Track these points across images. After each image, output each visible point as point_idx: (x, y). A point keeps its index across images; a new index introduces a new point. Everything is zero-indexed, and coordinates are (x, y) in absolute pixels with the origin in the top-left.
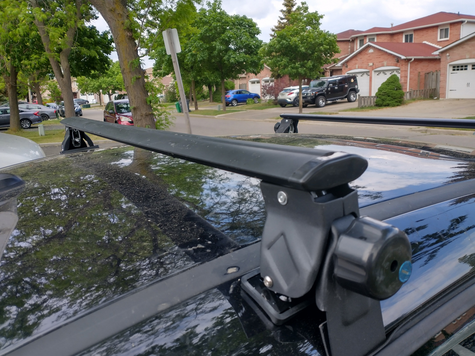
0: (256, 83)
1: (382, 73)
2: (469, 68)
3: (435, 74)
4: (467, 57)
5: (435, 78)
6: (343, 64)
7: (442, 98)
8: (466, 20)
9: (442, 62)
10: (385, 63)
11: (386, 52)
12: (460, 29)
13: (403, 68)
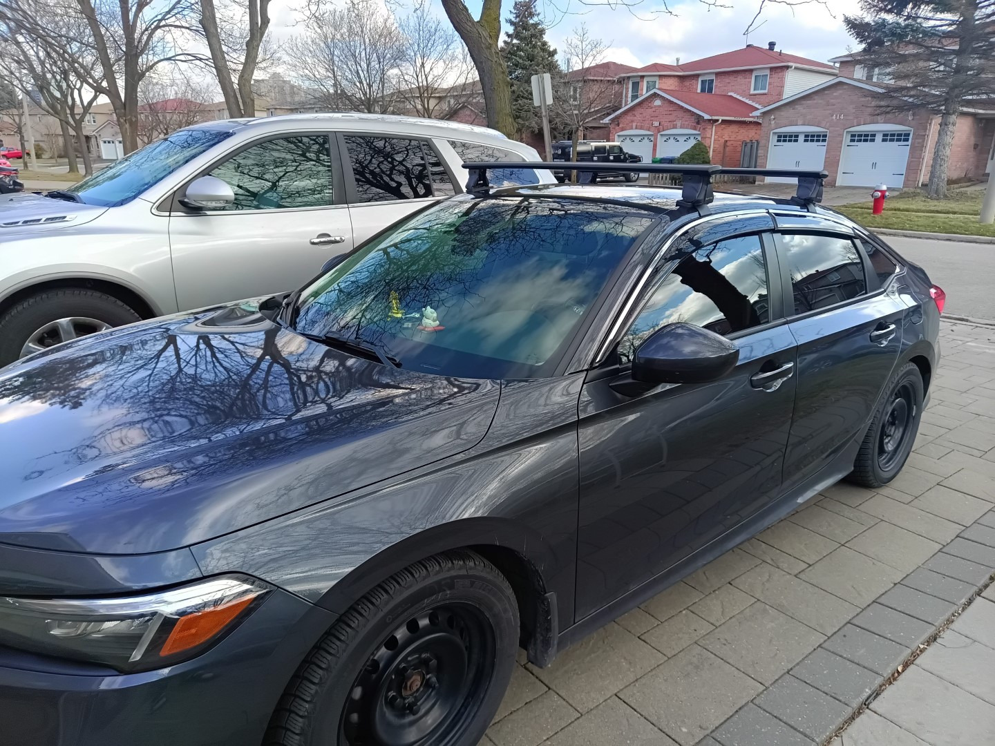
2: (801, 138)
5: (750, 152)
6: (612, 120)
7: (759, 181)
8: (794, 65)
9: (763, 128)
10: (679, 124)
12: (785, 77)
13: (706, 134)
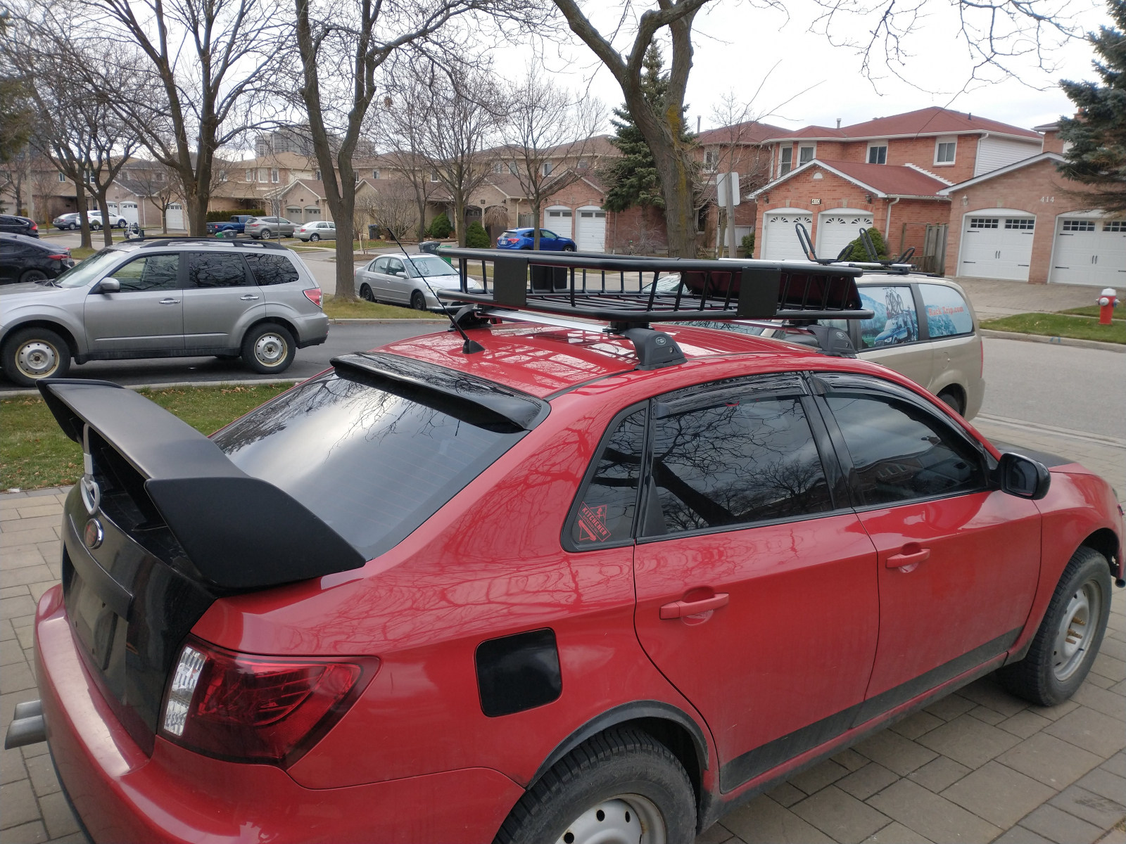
0: (561, 214)
1: (836, 219)
2: (1001, 224)
3: (935, 229)
4: (999, 204)
5: (935, 237)
6: (760, 197)
7: (948, 275)
8: (988, 133)
9: (952, 210)
10: (845, 202)
11: (849, 182)
12: (976, 148)
13: (879, 215)
